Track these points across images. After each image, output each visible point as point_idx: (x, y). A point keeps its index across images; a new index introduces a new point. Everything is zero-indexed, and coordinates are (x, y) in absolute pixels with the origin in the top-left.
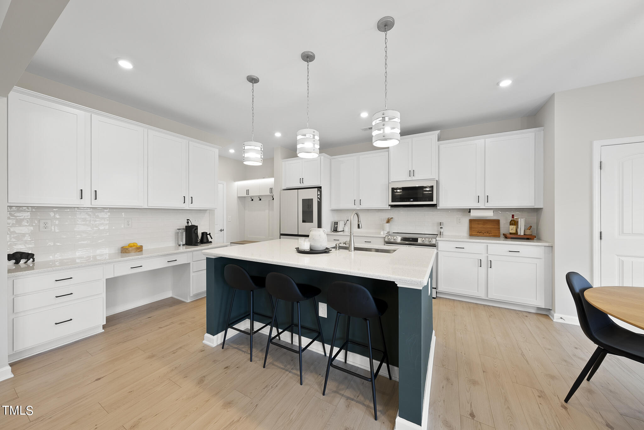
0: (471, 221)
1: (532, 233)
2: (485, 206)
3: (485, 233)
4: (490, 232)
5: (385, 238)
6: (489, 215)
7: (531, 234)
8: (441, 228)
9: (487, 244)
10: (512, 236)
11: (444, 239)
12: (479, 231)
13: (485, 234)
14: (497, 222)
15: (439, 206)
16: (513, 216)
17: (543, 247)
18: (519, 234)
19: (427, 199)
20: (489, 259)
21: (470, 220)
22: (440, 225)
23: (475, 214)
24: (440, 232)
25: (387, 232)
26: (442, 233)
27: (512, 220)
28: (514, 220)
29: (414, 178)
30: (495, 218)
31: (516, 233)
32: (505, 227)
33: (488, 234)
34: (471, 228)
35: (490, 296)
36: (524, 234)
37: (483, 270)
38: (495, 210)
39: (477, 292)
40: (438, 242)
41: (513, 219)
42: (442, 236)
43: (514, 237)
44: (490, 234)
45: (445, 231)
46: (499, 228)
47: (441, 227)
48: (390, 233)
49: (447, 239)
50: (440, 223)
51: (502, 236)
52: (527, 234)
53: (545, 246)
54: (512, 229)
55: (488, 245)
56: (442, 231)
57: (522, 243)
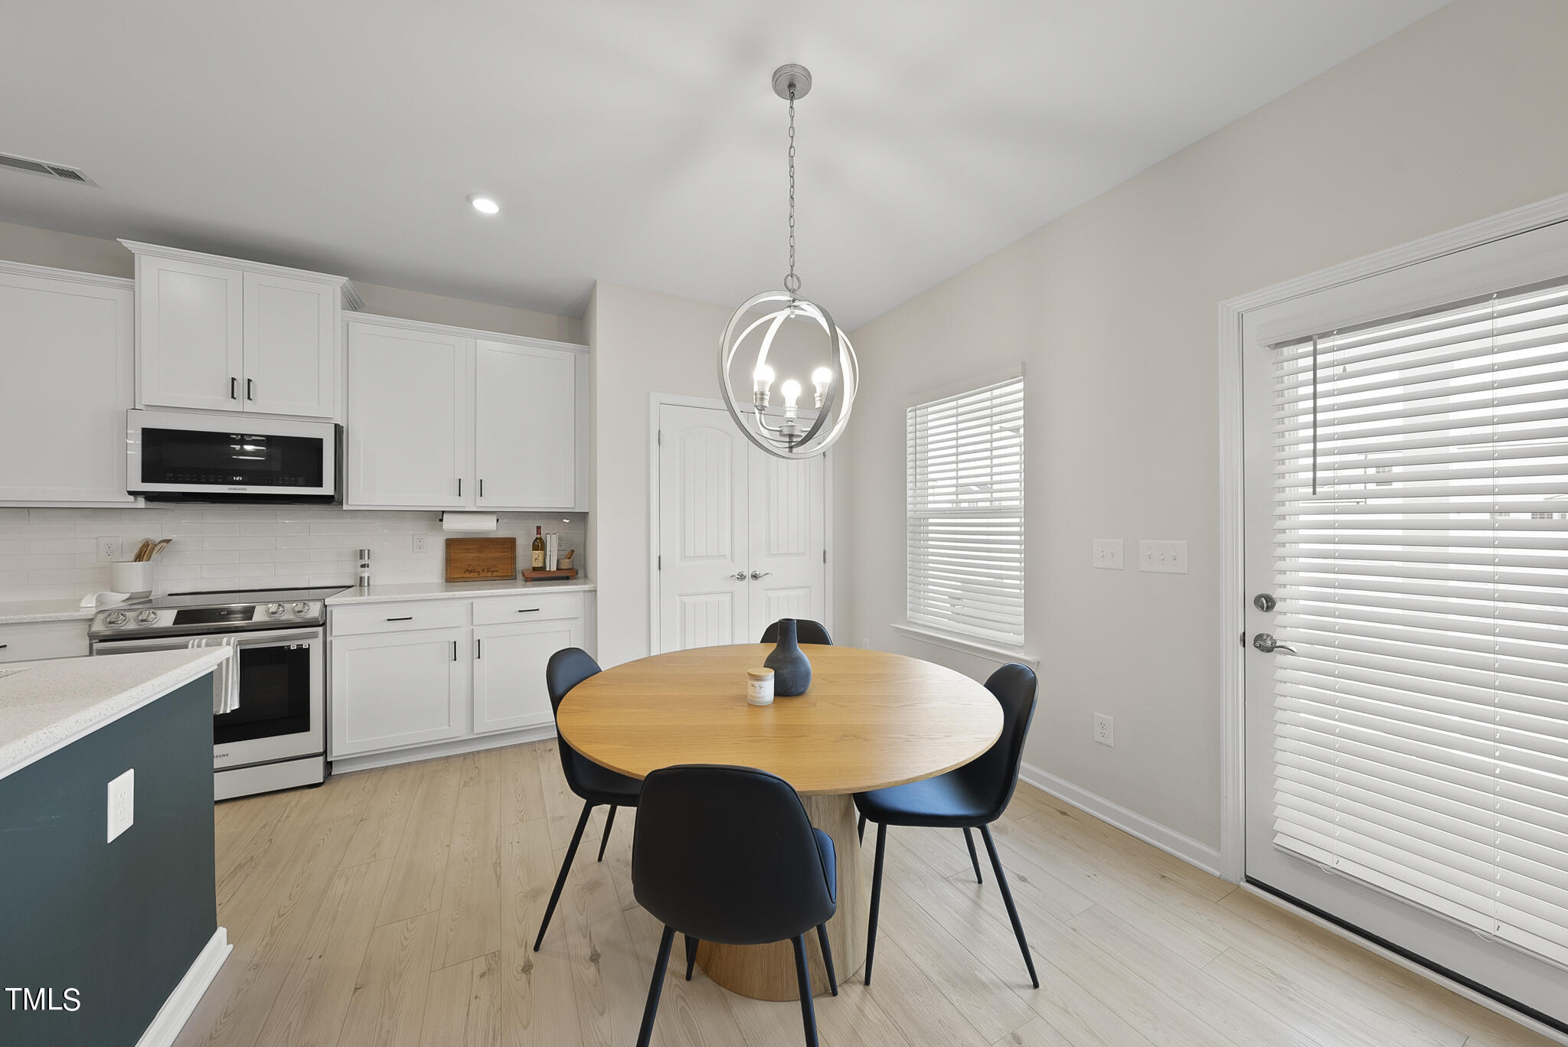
0: (452, 544)
1: (573, 565)
2: (475, 505)
3: (483, 570)
4: (492, 569)
5: (92, 620)
6: (487, 526)
7: (570, 567)
8: (363, 566)
9: (471, 601)
10: (537, 575)
11: (373, 598)
12: (470, 569)
13: (483, 574)
14: (510, 544)
15: (347, 503)
16: (539, 528)
17: (582, 594)
18: (548, 569)
19: (301, 480)
20: (476, 638)
21: (447, 540)
22: (361, 558)
23: (454, 525)
24: (361, 578)
25: (127, 596)
26: (366, 581)
27: (537, 538)
28: (540, 538)
29: (249, 406)
30: (503, 533)
31: (543, 568)
32: (526, 556)
33: (489, 574)
34: (449, 561)
35: (480, 729)
36: (557, 569)
37: (461, 667)
38: (500, 515)
39: (447, 727)
40: (331, 611)
41: (539, 536)
42: (366, 588)
43: (539, 576)
44: (495, 574)
45: (379, 574)
46: (513, 559)
47: (363, 563)
48: (151, 598)
49: (384, 598)
50: (361, 551)
51: (520, 576)
52: (563, 568)
53: (585, 591)
54: (536, 559)
55: (472, 603)
56: (366, 575)
57: (545, 588)
